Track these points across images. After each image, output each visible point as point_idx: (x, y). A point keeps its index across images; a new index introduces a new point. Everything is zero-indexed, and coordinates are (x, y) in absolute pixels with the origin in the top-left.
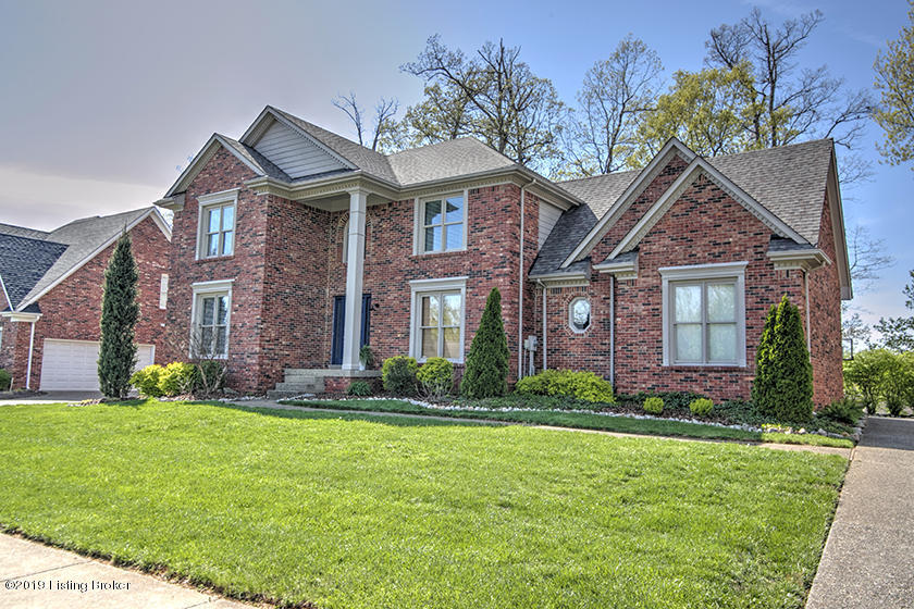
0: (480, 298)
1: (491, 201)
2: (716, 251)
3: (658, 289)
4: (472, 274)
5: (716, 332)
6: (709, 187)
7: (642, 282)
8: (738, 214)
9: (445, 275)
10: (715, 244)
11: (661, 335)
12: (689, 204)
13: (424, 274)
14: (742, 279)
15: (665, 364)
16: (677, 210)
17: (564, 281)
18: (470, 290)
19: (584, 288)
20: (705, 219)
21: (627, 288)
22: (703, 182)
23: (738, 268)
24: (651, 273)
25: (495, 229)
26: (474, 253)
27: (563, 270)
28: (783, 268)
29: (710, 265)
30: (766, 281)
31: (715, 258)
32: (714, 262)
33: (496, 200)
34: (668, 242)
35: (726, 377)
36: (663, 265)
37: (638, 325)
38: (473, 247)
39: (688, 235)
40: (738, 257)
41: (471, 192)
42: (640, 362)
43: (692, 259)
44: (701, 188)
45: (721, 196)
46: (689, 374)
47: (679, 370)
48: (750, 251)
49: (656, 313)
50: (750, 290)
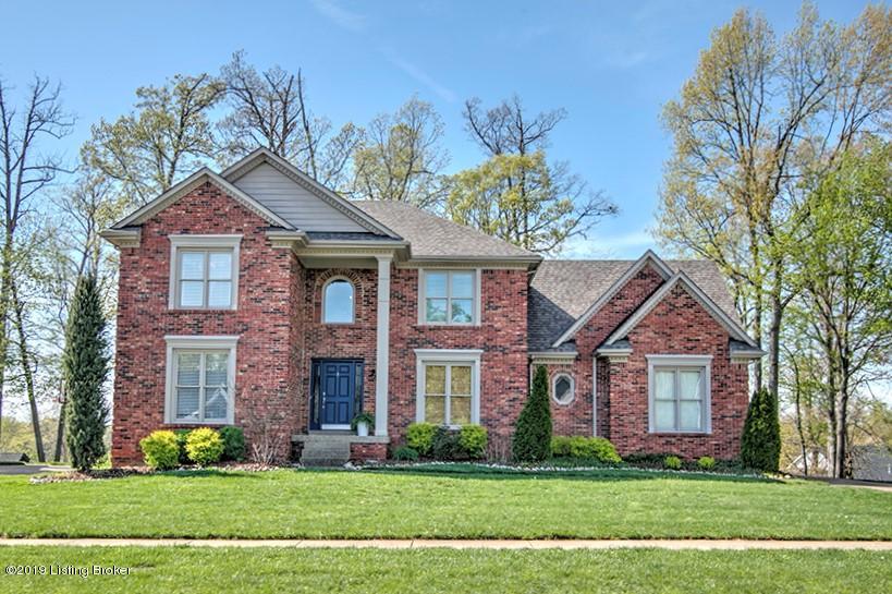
0: (496, 370)
1: (506, 283)
2: (690, 345)
3: (644, 371)
4: (486, 348)
5: (684, 406)
6: (684, 296)
7: (631, 365)
8: (705, 319)
9: (456, 347)
10: (689, 340)
11: (647, 408)
12: (669, 307)
13: (432, 344)
14: (708, 369)
15: (651, 431)
16: (659, 310)
17: (550, 359)
18: (485, 363)
19: (568, 366)
20: (681, 319)
21: (618, 369)
22: (679, 291)
23: (706, 360)
24: (638, 358)
25: (512, 309)
26: (489, 329)
27: (555, 349)
28: (737, 362)
29: (684, 356)
30: (725, 371)
31: (689, 350)
32: (686, 353)
33: (511, 283)
34: (651, 334)
35: (697, 441)
36: (648, 353)
37: (628, 400)
38: (487, 323)
39: (668, 331)
40: (705, 351)
41: (484, 272)
42: (629, 430)
43: (671, 350)
44: (678, 295)
45: (692, 304)
46: (669, 439)
47: (661, 436)
48: (714, 348)
49: (643, 391)
50: (714, 377)
